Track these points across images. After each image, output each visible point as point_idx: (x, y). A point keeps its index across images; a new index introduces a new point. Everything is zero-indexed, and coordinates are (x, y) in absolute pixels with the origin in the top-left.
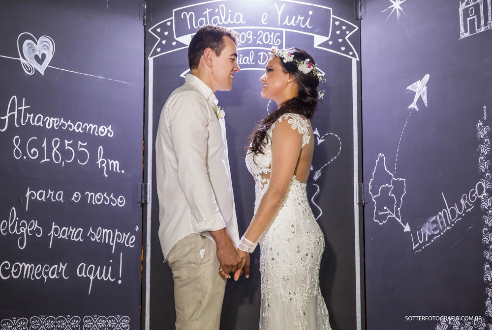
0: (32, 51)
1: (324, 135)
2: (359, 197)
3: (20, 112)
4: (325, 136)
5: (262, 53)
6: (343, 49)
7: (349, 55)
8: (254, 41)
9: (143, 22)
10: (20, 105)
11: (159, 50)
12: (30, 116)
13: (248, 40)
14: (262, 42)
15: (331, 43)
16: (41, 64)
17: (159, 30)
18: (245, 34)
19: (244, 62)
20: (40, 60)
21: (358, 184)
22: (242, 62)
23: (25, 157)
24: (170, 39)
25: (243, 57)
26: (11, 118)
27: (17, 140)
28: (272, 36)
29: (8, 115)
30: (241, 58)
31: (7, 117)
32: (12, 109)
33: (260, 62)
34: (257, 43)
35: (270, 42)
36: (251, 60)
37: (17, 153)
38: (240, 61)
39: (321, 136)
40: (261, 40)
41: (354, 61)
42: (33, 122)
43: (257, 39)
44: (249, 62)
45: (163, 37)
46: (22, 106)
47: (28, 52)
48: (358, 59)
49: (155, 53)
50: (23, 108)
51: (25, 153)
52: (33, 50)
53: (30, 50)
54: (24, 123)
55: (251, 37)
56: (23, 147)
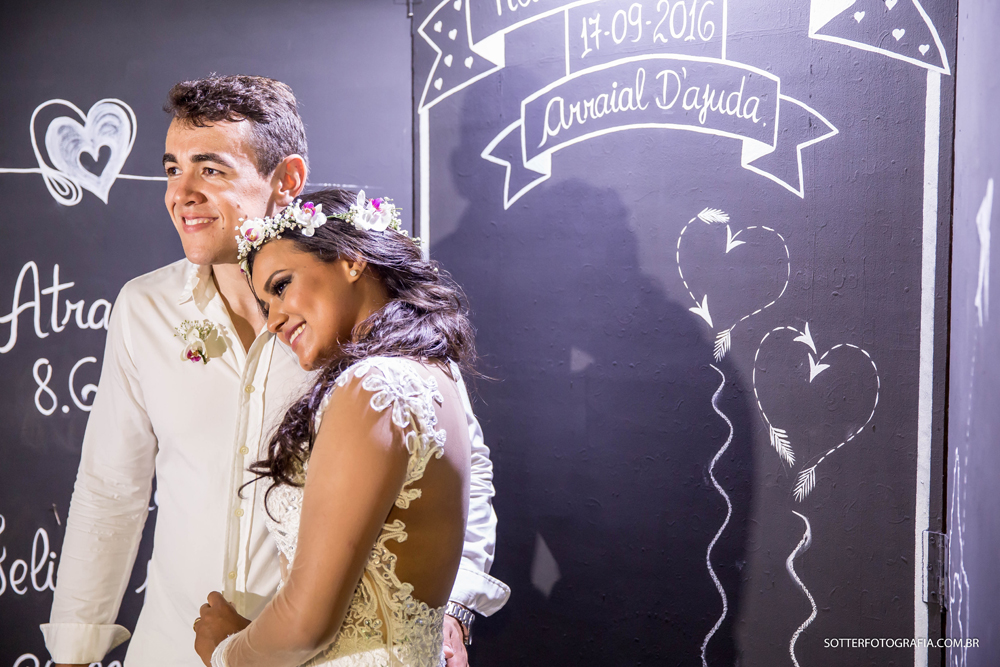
0: (72, 146)
1: (828, 348)
2: (929, 579)
3: (46, 301)
4: (832, 353)
5: (665, 72)
6: (898, 34)
7: (918, 56)
8: (649, 31)
9: (405, 8)
10: (46, 282)
11: (439, 84)
12: (73, 307)
13: (633, 30)
14: (668, 35)
15: (859, 16)
16: (98, 173)
17: (438, 27)
18: (624, 13)
19: (620, 106)
20: (94, 164)
21: (926, 534)
22: (616, 106)
23: (66, 409)
24: (459, 49)
25: (619, 89)
26: (26, 317)
27: (43, 371)
28: (693, 12)
29: (17, 310)
30: (614, 92)
31: (12, 318)
32: (27, 295)
33: (661, 100)
34: (655, 39)
35: (687, 33)
36: (639, 98)
37: (46, 401)
38: (612, 103)
39: (820, 353)
40: (665, 29)
41: (934, 77)
42: (85, 320)
43: (653, 25)
44: (635, 104)
45: (447, 46)
46: (51, 285)
47: (62, 150)
48: (947, 71)
49: (433, 94)
50: (56, 288)
51: (64, 399)
52: (74, 141)
53: (66, 142)
54: (59, 325)
55: (639, 21)
56: (58, 384)
